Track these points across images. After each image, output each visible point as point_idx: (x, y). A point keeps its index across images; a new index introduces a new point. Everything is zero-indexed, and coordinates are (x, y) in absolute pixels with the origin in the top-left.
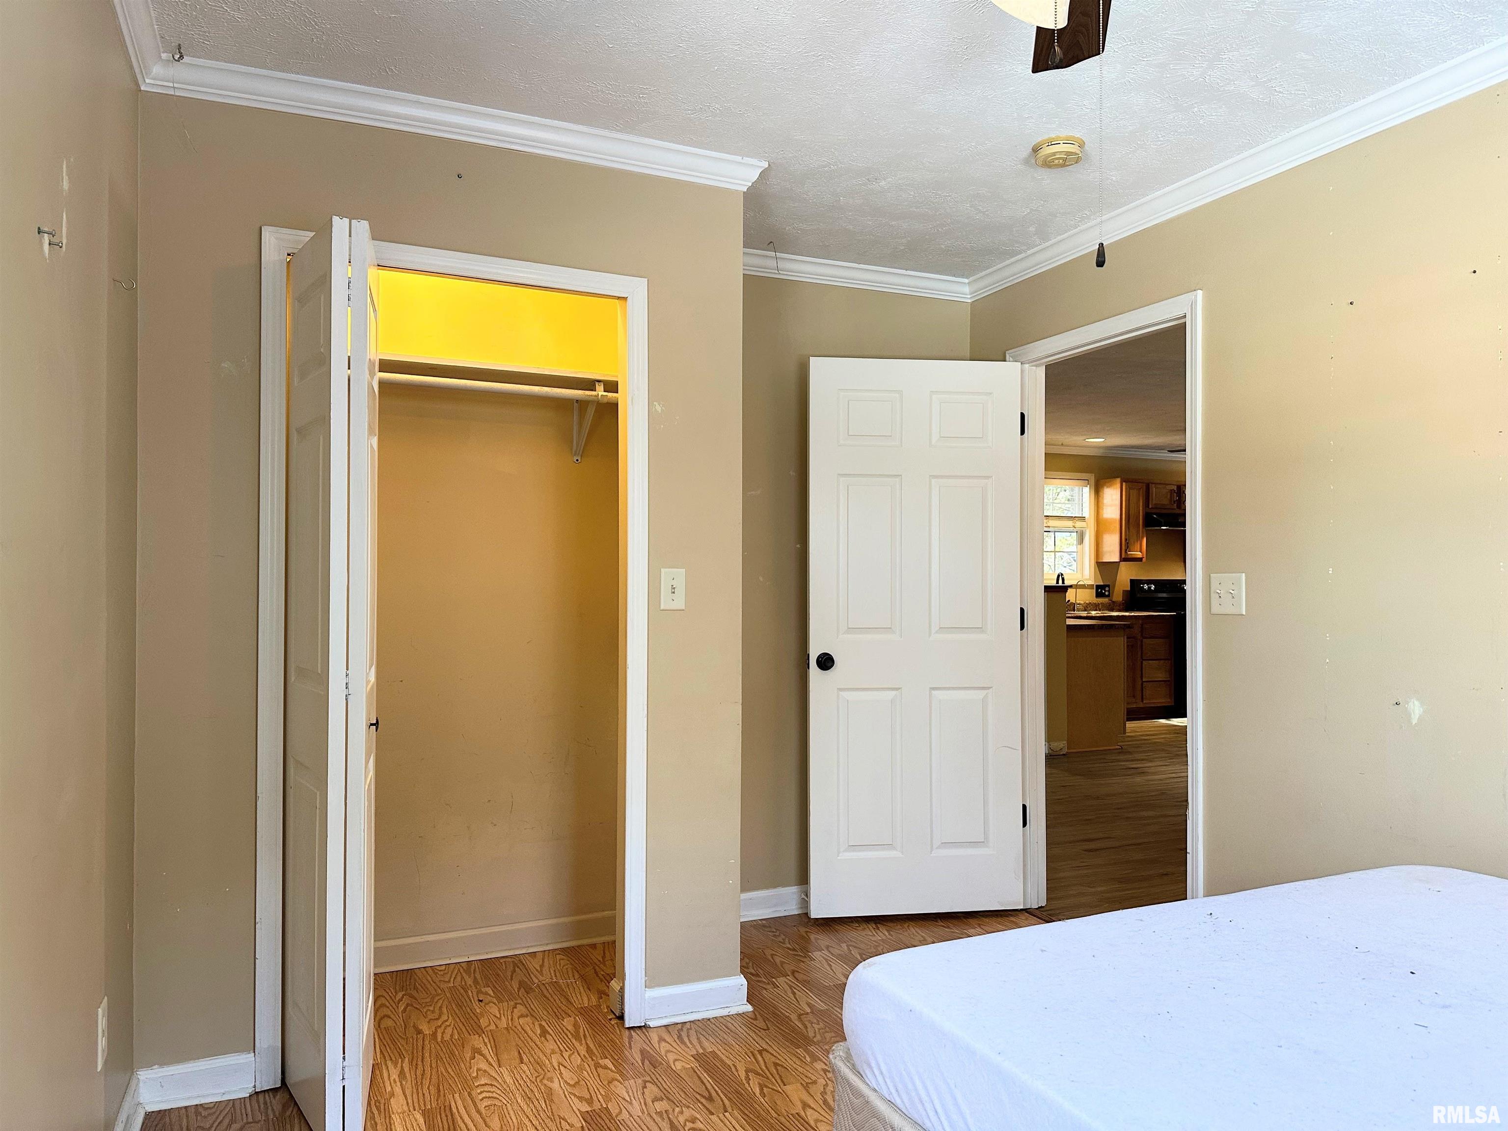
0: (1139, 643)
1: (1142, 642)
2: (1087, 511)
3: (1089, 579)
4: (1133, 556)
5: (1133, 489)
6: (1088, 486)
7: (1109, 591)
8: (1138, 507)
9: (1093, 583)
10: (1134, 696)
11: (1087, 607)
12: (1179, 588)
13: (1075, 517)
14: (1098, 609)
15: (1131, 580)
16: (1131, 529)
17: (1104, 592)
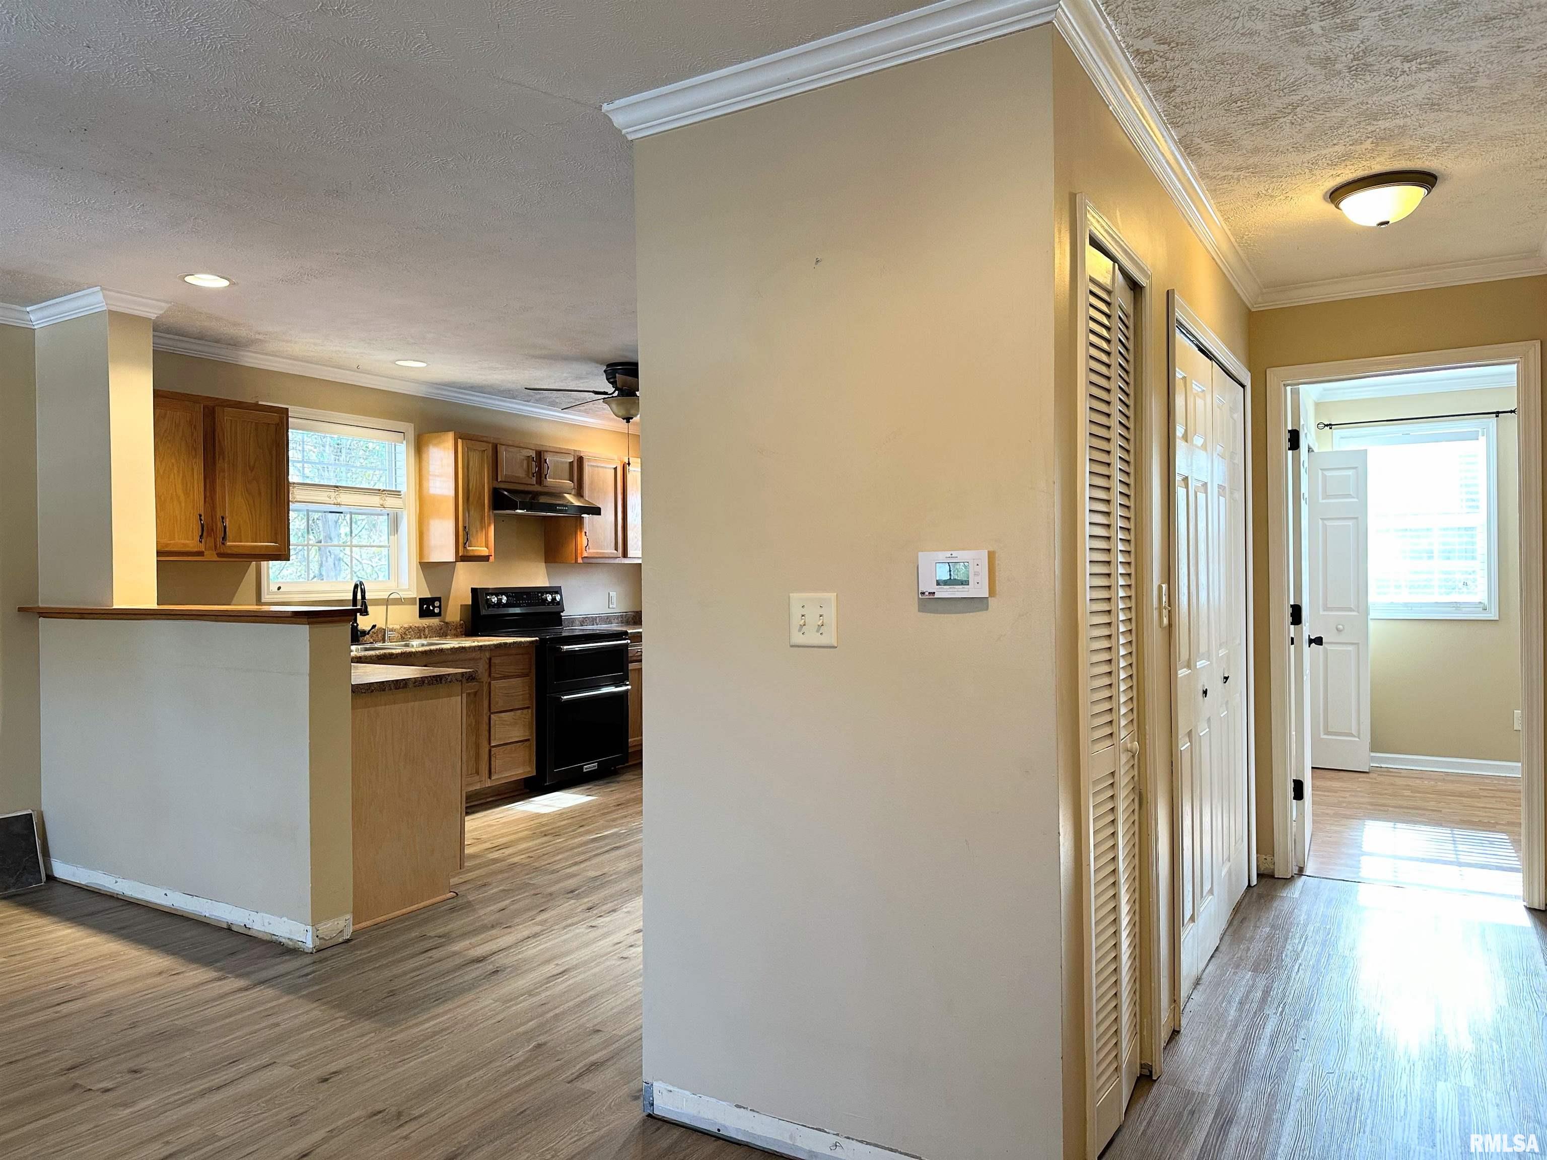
0: (485, 688)
1: (490, 683)
2: (404, 482)
3: (409, 590)
4: (476, 554)
5: (475, 451)
6: (405, 442)
7: (440, 607)
8: (482, 478)
9: (415, 596)
10: (477, 773)
11: (405, 633)
12: (539, 600)
13: (384, 491)
14: (423, 636)
15: (472, 589)
16: (472, 513)
17: (431, 608)
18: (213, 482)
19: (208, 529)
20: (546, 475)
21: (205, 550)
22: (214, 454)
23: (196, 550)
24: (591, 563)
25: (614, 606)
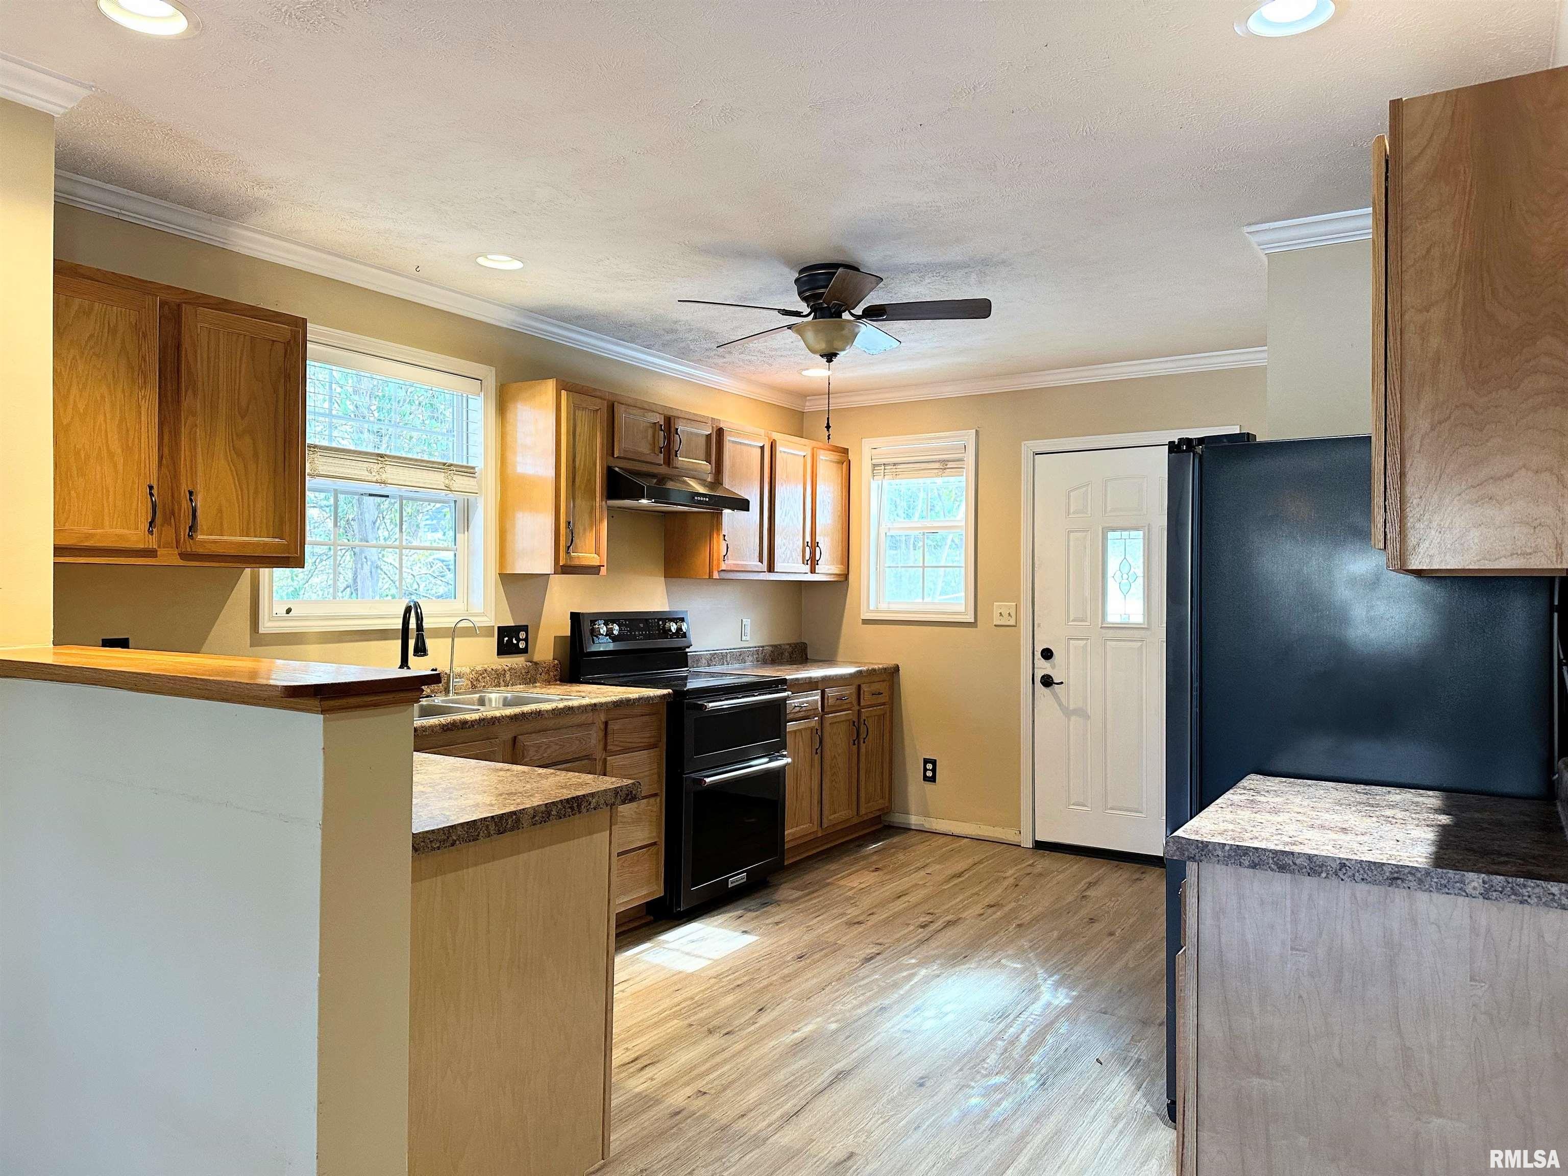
1: (605, 761)
2: (480, 452)
3: (483, 614)
4: (583, 563)
5: (584, 409)
6: (482, 394)
7: (526, 640)
8: (593, 453)
9: (493, 624)
11: (477, 680)
12: (659, 630)
13: (451, 465)
14: (502, 683)
15: (572, 613)
16: (578, 501)
17: (515, 642)
18: (176, 434)
19: (164, 513)
20: (677, 451)
21: (159, 547)
22: (179, 383)
23: (141, 546)
24: (726, 580)
25: (748, 638)
